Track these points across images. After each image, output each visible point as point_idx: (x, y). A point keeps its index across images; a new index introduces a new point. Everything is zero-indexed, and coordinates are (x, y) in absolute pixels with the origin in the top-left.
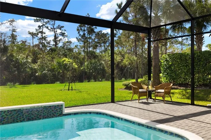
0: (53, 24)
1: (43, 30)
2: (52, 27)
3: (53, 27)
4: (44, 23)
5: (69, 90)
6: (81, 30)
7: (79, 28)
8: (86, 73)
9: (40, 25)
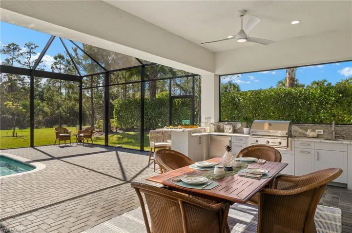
0: (28, 58)
1: (12, 64)
2: (27, 62)
3: (29, 61)
4: (14, 56)
5: (13, 136)
6: (57, 67)
7: (54, 66)
8: (62, 118)
9: (9, 58)
